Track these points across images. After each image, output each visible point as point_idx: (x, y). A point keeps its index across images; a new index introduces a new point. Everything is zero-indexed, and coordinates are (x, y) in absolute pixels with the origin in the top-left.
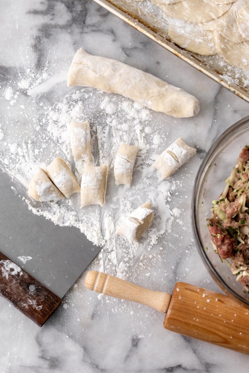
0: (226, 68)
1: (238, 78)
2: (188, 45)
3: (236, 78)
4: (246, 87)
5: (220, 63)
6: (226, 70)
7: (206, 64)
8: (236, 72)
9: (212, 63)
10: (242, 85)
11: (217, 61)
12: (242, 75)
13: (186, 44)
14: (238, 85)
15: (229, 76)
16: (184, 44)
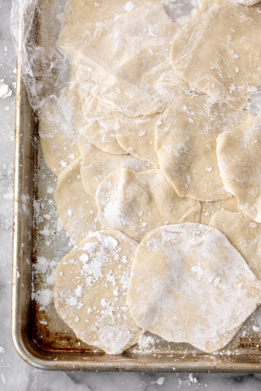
0: (49, 198)
1: (44, 219)
2: (46, 138)
3: (43, 217)
4: (40, 235)
5: (49, 187)
6: (46, 199)
7: (38, 173)
8: (51, 213)
9: (43, 178)
10: (40, 230)
11: (50, 182)
12: (52, 221)
13: (46, 135)
14: (37, 224)
15: (41, 207)
16: (44, 133)
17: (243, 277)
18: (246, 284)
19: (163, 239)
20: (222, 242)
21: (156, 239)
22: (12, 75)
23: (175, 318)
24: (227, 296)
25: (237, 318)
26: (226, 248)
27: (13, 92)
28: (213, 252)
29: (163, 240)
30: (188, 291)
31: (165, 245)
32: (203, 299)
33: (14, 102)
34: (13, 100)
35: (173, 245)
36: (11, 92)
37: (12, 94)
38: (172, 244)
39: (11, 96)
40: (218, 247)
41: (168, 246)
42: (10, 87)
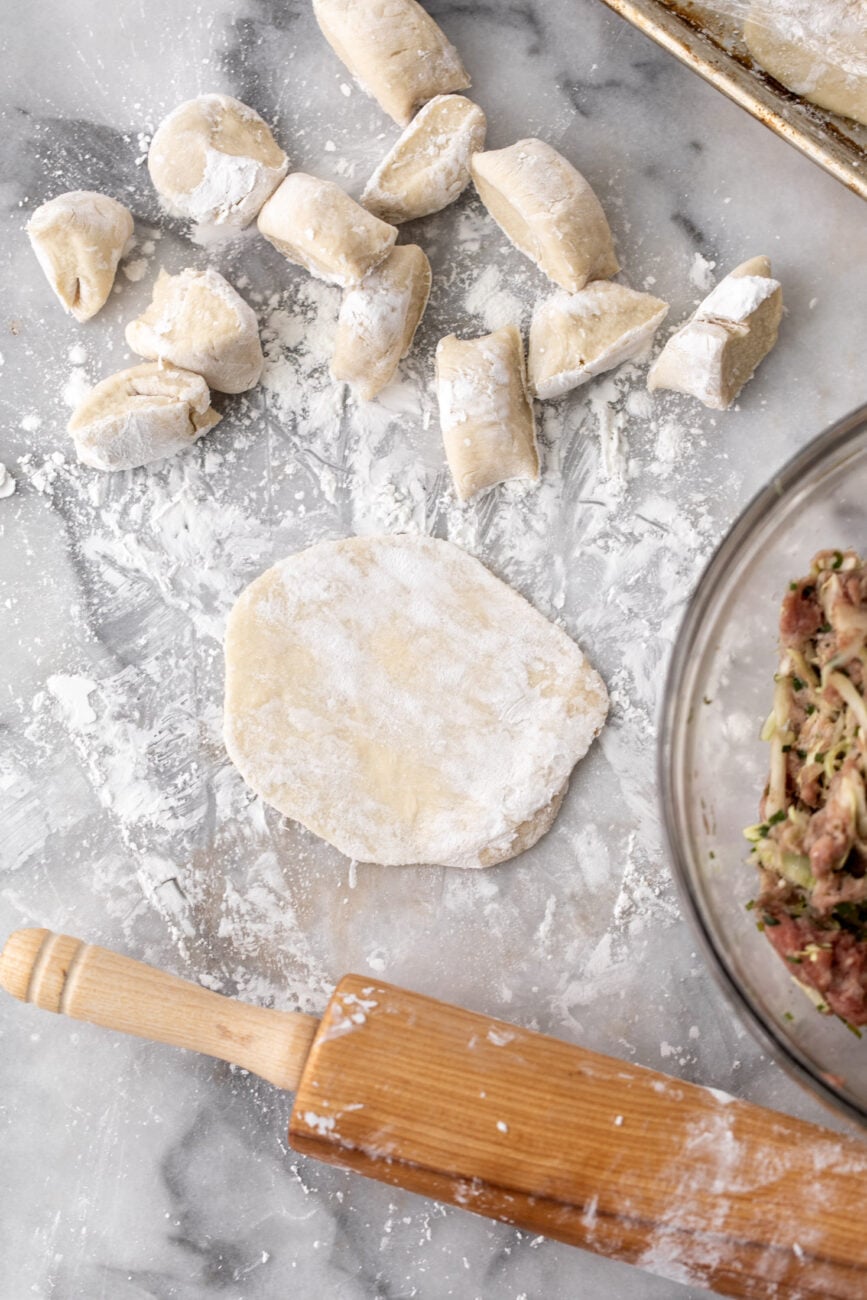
2: (817, 83)
13: (809, 78)
17: (546, 665)
18: (556, 683)
19: (290, 595)
20: (464, 573)
21: (267, 600)
22: (18, 436)
23: (370, 805)
24: (512, 722)
25: (550, 773)
26: (482, 588)
27: (17, 485)
28: (444, 608)
29: (293, 599)
30: (395, 728)
31: (298, 614)
32: (444, 742)
33: (19, 513)
34: (17, 506)
35: (325, 609)
36: (12, 483)
37: (16, 490)
38: (320, 607)
39: (13, 494)
40: (457, 591)
41: (308, 614)
42: (9, 470)
